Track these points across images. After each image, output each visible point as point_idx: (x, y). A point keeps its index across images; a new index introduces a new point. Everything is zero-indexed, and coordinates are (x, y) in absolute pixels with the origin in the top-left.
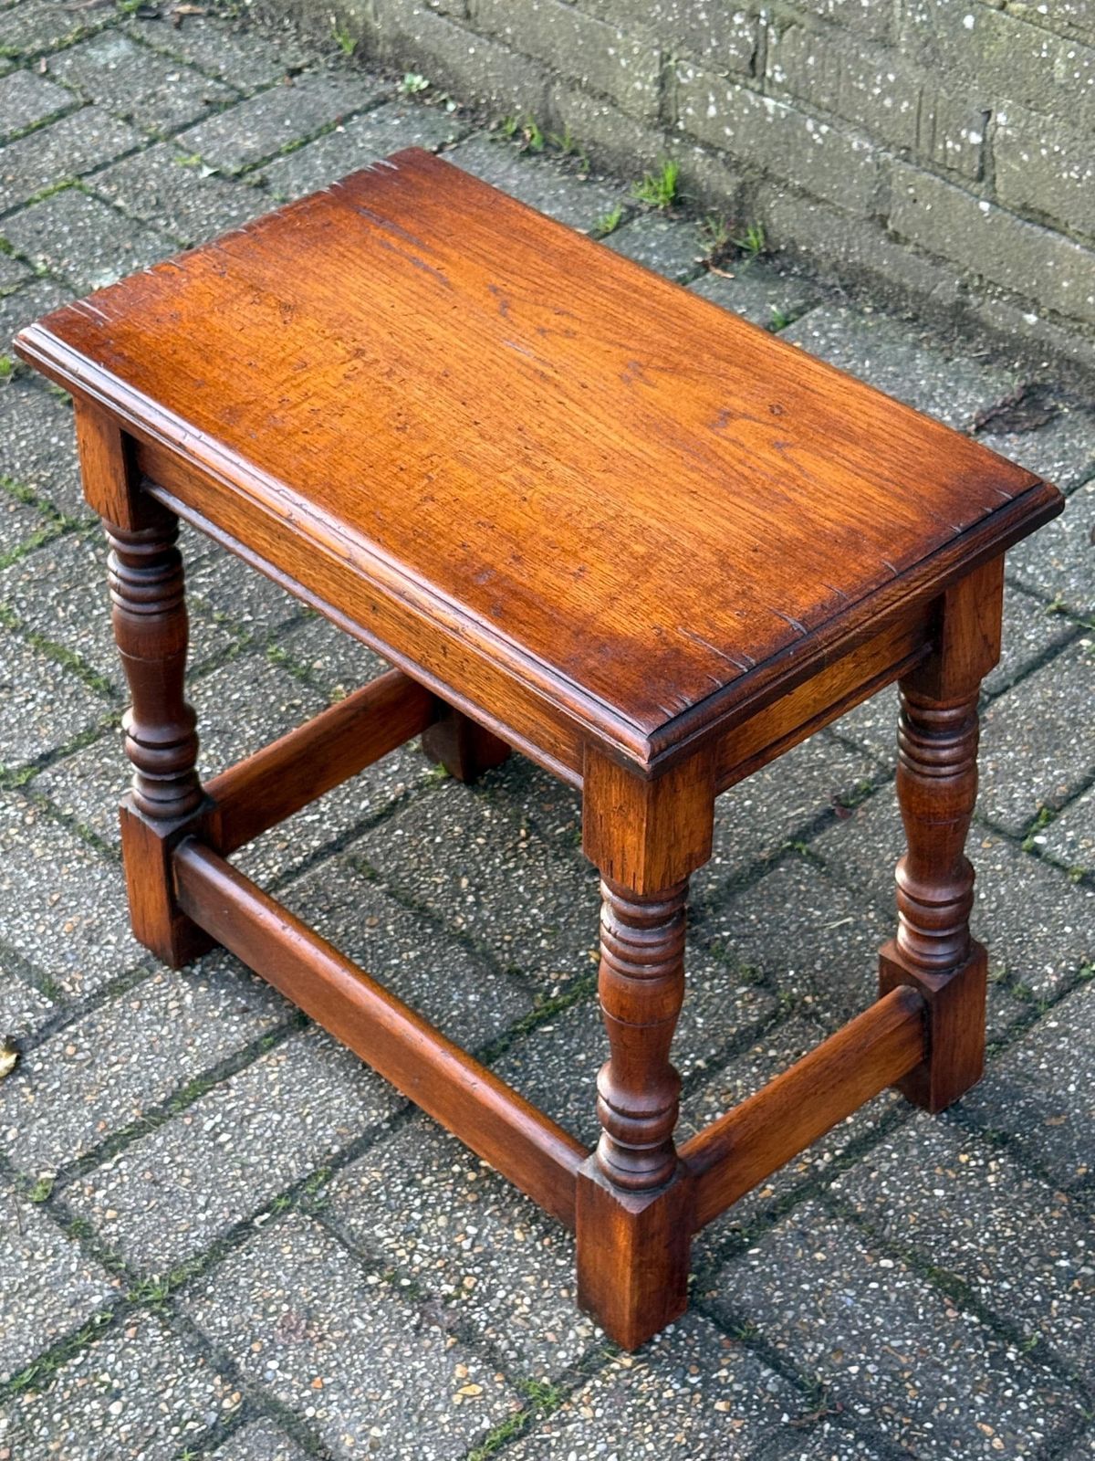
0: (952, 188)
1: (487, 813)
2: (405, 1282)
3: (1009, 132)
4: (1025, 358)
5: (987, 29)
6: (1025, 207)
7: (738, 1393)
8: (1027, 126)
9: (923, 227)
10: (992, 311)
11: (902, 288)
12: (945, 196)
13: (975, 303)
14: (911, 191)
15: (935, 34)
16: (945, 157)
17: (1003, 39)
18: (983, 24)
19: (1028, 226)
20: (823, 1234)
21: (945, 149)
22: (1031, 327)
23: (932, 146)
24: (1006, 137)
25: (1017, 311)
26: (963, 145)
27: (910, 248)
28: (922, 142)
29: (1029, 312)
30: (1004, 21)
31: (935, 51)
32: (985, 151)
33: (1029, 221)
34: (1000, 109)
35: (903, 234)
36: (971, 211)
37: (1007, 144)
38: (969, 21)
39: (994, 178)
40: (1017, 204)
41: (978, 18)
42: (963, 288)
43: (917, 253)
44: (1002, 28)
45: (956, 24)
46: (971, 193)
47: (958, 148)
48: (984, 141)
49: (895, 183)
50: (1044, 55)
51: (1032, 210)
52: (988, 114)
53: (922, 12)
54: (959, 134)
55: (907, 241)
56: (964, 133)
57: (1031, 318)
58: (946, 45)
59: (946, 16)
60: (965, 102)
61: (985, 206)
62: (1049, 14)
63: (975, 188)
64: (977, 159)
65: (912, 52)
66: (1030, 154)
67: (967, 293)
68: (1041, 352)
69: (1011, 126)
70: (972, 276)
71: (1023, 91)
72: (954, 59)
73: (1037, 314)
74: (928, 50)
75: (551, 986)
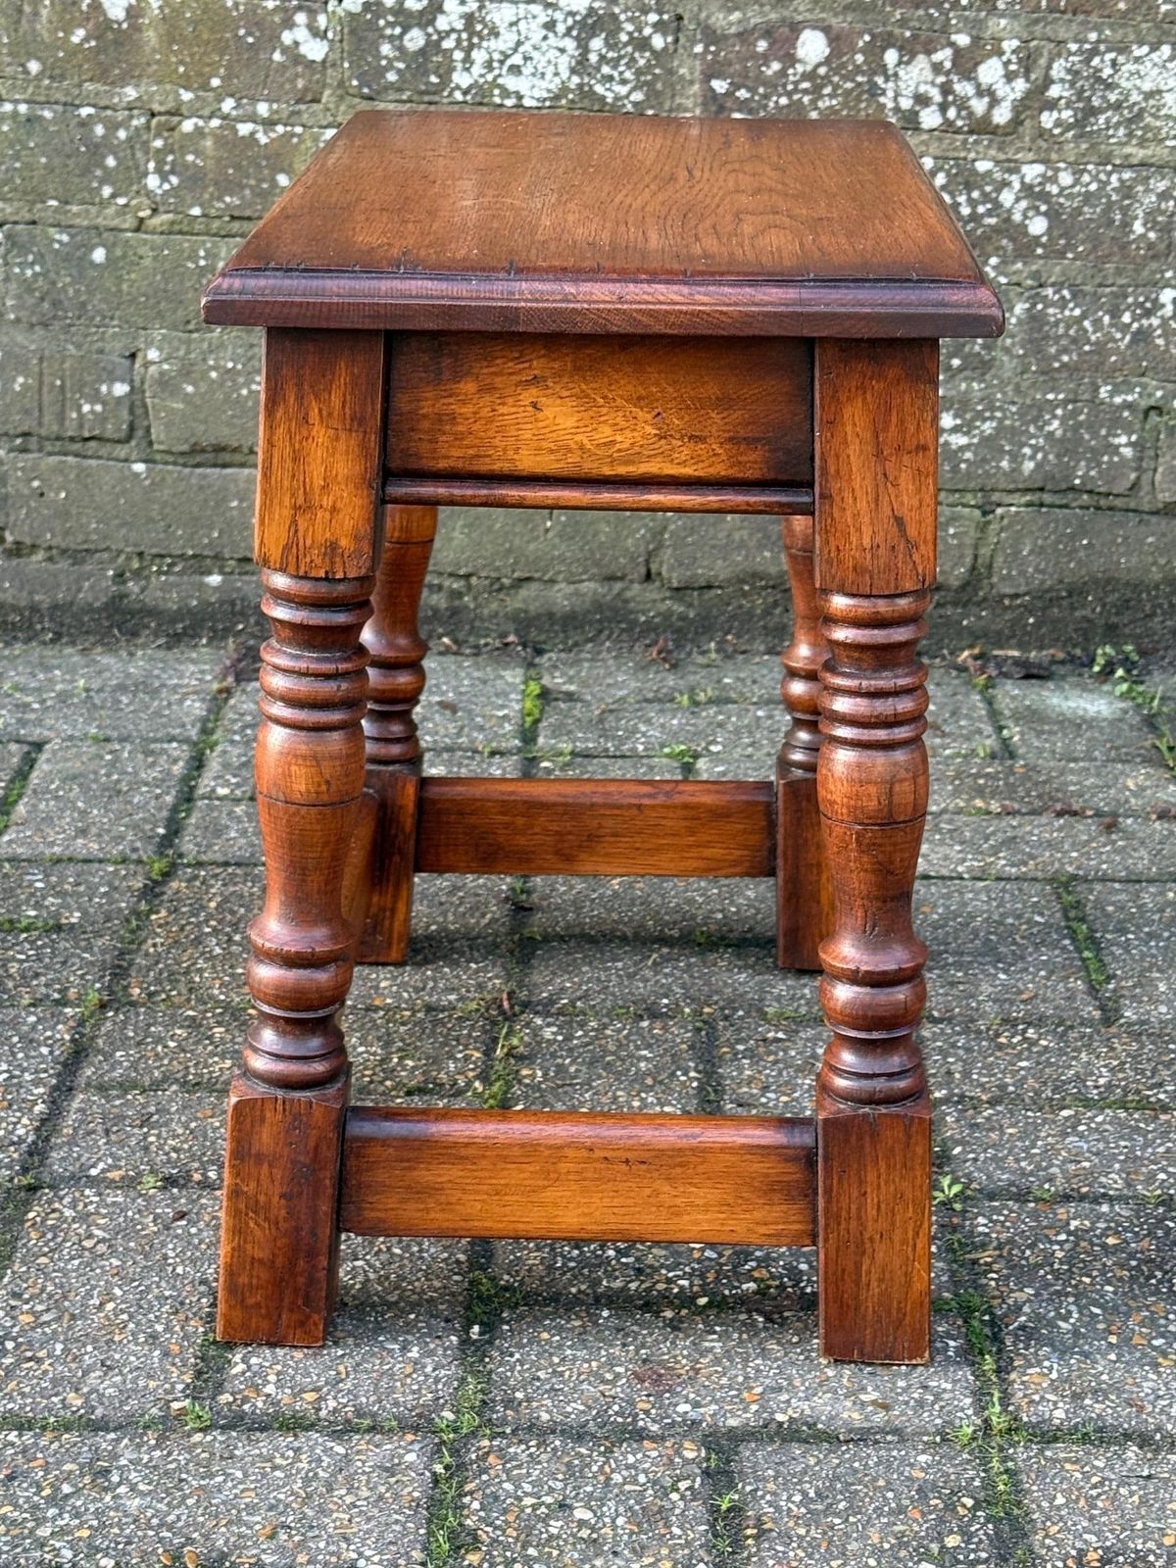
0: (93, 462)
1: (191, 1013)
2: (703, 1301)
3: (166, 367)
4: (213, 629)
5: (124, 256)
6: (196, 450)
7: (1108, 1228)
8: (188, 352)
9: (57, 524)
10: (163, 590)
11: (34, 609)
12: (83, 474)
13: (136, 590)
14: (36, 484)
15: (54, 283)
16: (81, 426)
17: (147, 262)
18: (119, 252)
19: (199, 471)
20: (988, 1119)
21: (81, 416)
22: (216, 589)
23: (61, 417)
24: (162, 373)
25: (197, 578)
26: (104, 403)
27: (40, 555)
28: (46, 420)
29: (210, 573)
30: (145, 242)
31: (56, 304)
32: (135, 403)
33: (198, 466)
34: (149, 344)
35: (28, 541)
36: (124, 479)
37: (164, 383)
38: (99, 255)
39: (148, 430)
40: (185, 448)
41: (109, 249)
42: (120, 577)
43: (50, 559)
44: (141, 251)
45: (84, 262)
46: (118, 460)
47: (98, 408)
48: (133, 388)
49: (11, 482)
50: (202, 263)
51: (203, 451)
52: (133, 356)
53: (32, 264)
54: (98, 391)
55: (34, 547)
56: (104, 388)
57: (215, 579)
58: (71, 292)
59: (67, 258)
60: (101, 351)
61: (139, 467)
62: (204, 215)
63: (122, 451)
64: (125, 414)
65: (23, 314)
66: (194, 384)
67: (124, 582)
68: (233, 613)
69: (166, 360)
70: (129, 559)
71: (180, 312)
72: (83, 305)
73: (221, 573)
74: (46, 305)
75: (469, 1084)
